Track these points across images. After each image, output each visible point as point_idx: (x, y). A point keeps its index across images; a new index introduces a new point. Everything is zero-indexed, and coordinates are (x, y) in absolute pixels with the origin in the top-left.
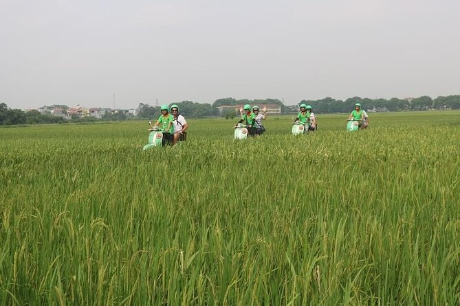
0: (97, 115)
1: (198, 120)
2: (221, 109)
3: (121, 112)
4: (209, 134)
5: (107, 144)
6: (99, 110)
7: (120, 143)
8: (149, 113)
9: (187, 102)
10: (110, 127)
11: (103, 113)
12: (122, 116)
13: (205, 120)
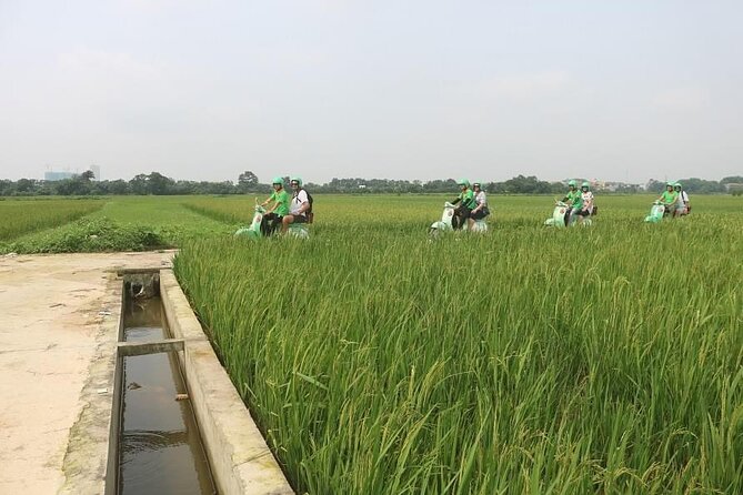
0: (612, 189)
1: (705, 196)
2: (728, 186)
3: (633, 186)
4: (717, 209)
5: (622, 213)
6: (613, 184)
7: (634, 213)
8: (657, 188)
9: (695, 179)
10: (623, 199)
11: (617, 186)
12: (633, 189)
13: (711, 196)
